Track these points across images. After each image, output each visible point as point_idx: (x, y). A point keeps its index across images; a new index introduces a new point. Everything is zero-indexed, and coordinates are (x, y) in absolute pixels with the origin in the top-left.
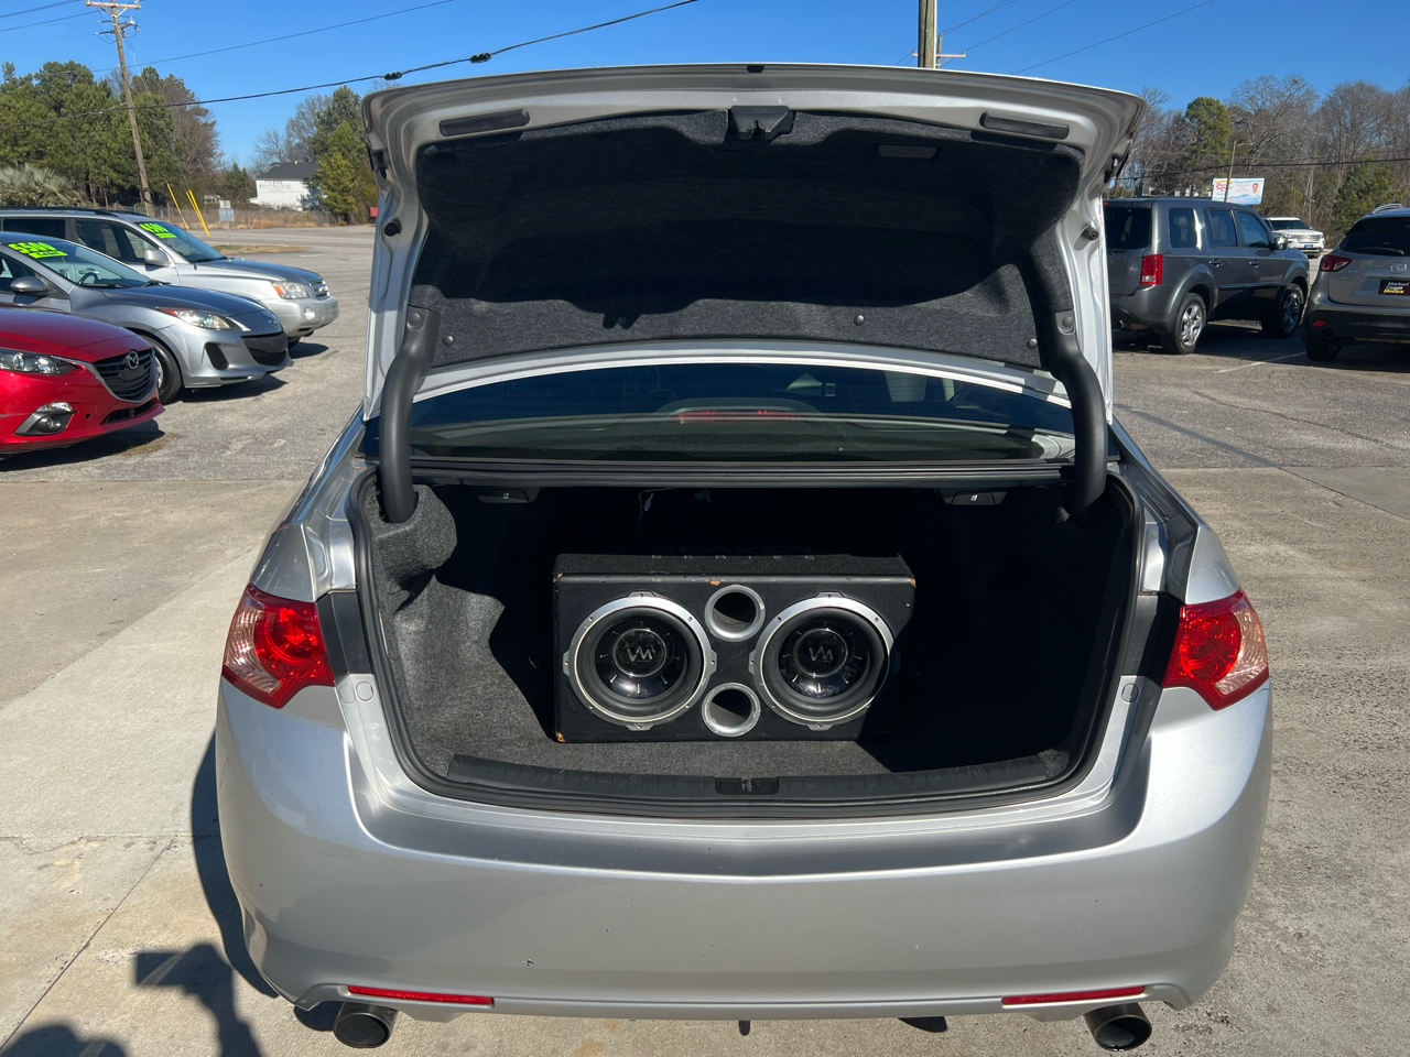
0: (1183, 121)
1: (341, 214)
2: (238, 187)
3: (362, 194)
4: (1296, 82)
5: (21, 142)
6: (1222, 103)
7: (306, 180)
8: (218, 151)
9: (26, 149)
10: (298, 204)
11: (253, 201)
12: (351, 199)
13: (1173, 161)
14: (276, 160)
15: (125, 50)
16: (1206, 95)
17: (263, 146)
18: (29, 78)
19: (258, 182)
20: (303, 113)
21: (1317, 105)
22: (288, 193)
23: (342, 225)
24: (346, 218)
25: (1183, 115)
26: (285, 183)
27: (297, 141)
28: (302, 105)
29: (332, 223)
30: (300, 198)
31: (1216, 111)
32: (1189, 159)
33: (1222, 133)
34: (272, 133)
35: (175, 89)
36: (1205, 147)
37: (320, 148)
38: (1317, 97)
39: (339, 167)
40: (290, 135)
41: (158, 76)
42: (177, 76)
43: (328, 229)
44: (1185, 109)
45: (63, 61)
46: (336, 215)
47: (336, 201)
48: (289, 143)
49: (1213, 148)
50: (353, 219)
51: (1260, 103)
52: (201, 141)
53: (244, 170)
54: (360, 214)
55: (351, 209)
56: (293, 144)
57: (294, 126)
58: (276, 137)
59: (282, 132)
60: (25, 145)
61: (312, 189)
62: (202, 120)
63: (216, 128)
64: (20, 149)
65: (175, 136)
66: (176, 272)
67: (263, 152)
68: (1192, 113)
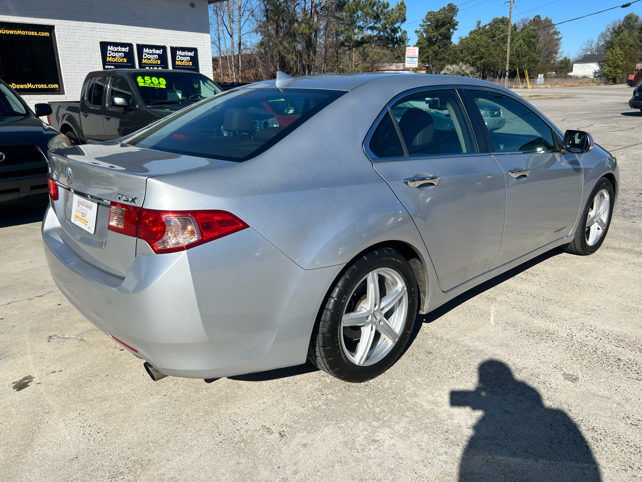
1: (612, 79)
2: (565, 67)
3: (626, 68)
5: (475, 54)
7: (599, 62)
8: (560, 51)
9: (477, 56)
10: (592, 74)
11: (570, 74)
12: (619, 71)
14: (589, 53)
15: (512, 9)
17: (584, 47)
18: (485, 26)
19: (575, 65)
20: (609, 29)
22: (591, 69)
23: (611, 84)
24: (614, 81)
26: (588, 64)
27: (603, 43)
28: (610, 25)
29: (606, 83)
30: (594, 71)
34: (590, 40)
35: (548, 24)
37: (610, 45)
39: (617, 55)
40: (600, 40)
41: (540, 18)
42: (550, 18)
43: (603, 86)
45: (500, 17)
46: (609, 79)
47: (610, 72)
48: (598, 44)
50: (618, 81)
52: (553, 45)
53: (569, 59)
54: (623, 79)
55: (618, 76)
56: (600, 45)
57: (603, 35)
58: (592, 41)
59: (596, 40)
60: (477, 55)
61: (601, 66)
62: (556, 37)
63: (561, 40)
64: (474, 57)
65: (540, 46)
67: (584, 50)
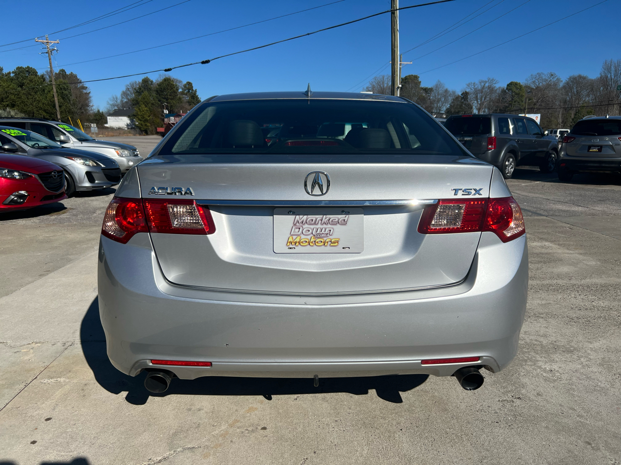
0: (505, 91)
1: (144, 131)
2: (100, 119)
3: (153, 122)
4: (552, 75)
5: (5, 100)
6: (521, 84)
7: (129, 117)
8: (91, 104)
9: (7, 103)
10: (125, 126)
11: (106, 125)
12: (149, 124)
13: (502, 108)
14: (116, 108)
15: (52, 60)
16: (515, 81)
17: (111, 103)
18: (9, 73)
19: (108, 118)
20: (128, 89)
21: (561, 85)
22: (122, 122)
23: (144, 135)
24: (147, 133)
25: (505, 89)
26: (120, 118)
27: (126, 100)
28: (128, 85)
29: (140, 134)
30: (126, 124)
31: (519, 87)
32: (508, 107)
33: (522, 96)
34: (115, 97)
35: (73, 79)
36: (515, 102)
37: (135, 103)
38: (562, 81)
39: (143, 111)
40: (122, 98)
41: (65, 72)
42: (74, 73)
43: (138, 137)
44: (506, 86)
45: (25, 66)
46: (142, 131)
47: (142, 125)
48: (122, 101)
49: (519, 102)
50: (149, 133)
51: (537, 84)
52: (84, 99)
53: (102, 112)
54: (152, 130)
55: (149, 129)
56: (124, 102)
57: (124, 94)
58: (117, 98)
59: (119, 96)
60: (7, 101)
61: (132, 120)
62: (85, 91)
63: (90, 95)
64: (4, 103)
65: (72, 98)
66: (73, 143)
67: (111, 105)
68: (509, 88)
